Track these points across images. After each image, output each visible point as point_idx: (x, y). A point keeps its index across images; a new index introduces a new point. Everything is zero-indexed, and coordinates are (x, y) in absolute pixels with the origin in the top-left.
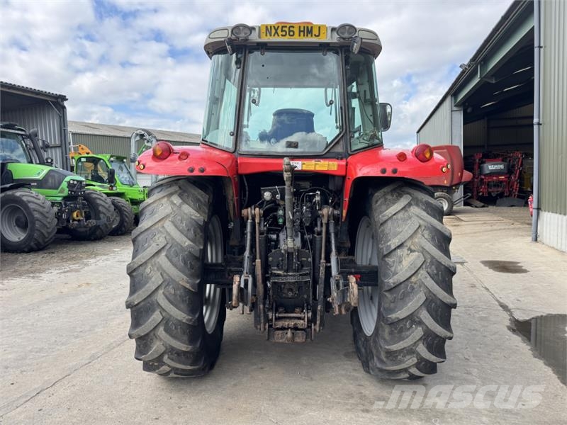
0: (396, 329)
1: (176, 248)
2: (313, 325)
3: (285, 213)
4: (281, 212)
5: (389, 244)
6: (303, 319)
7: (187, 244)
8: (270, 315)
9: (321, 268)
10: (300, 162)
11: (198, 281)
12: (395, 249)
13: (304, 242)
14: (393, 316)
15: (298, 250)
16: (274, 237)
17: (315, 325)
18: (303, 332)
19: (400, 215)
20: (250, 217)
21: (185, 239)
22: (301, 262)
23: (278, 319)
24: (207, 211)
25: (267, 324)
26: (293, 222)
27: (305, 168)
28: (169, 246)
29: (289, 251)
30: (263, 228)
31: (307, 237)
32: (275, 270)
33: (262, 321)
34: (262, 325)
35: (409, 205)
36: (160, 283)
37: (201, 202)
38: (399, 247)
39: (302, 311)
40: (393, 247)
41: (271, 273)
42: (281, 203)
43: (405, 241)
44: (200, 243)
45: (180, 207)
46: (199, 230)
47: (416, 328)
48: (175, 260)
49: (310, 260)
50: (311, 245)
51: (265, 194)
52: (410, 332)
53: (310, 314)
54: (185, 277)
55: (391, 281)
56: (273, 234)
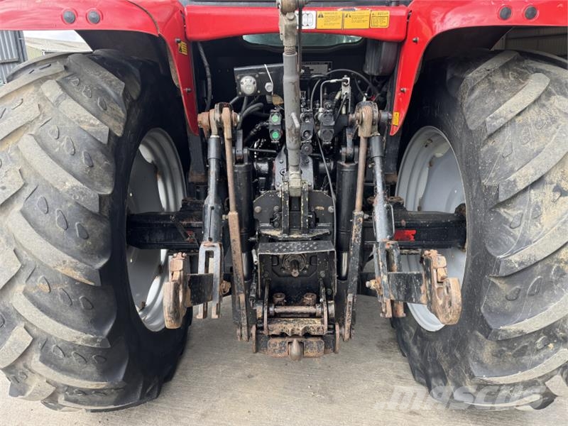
0: (510, 349)
1: (46, 195)
2: (337, 327)
3: (283, 122)
4: (275, 119)
5: (511, 178)
6: (320, 317)
7: (68, 185)
8: (259, 309)
9: (355, 227)
10: (313, 13)
11: (102, 263)
12: (525, 190)
13: (319, 176)
14: (512, 328)
15: (310, 191)
16: (264, 167)
17: (340, 326)
18: (320, 339)
19: (532, 115)
20: (215, 129)
21: (63, 174)
22: (315, 214)
23: (273, 317)
24: (123, 115)
25: (254, 327)
26: (300, 137)
27: (323, 25)
28: (28, 190)
29: (293, 194)
30: (242, 151)
31: (324, 165)
32: (265, 228)
33: (245, 323)
34: (245, 330)
35: (547, 93)
36: (15, 270)
37: (109, 96)
38: (533, 185)
39: (318, 302)
40: (521, 186)
41: (260, 235)
42: (276, 101)
43: (548, 173)
44: (103, 183)
45: (57, 103)
46: (100, 155)
47: (556, 351)
48: (43, 220)
49: (332, 209)
50: (334, 180)
51: (243, 80)
52: (542, 354)
53: (332, 309)
54: (68, 258)
55: (515, 258)
56: (263, 161)
